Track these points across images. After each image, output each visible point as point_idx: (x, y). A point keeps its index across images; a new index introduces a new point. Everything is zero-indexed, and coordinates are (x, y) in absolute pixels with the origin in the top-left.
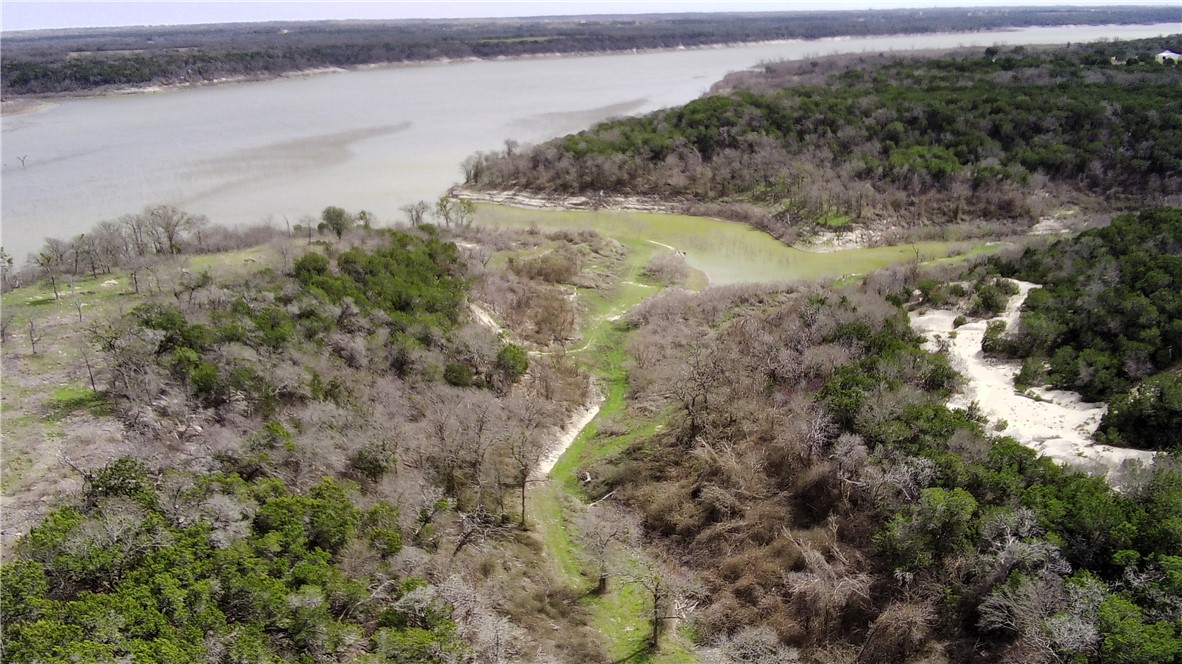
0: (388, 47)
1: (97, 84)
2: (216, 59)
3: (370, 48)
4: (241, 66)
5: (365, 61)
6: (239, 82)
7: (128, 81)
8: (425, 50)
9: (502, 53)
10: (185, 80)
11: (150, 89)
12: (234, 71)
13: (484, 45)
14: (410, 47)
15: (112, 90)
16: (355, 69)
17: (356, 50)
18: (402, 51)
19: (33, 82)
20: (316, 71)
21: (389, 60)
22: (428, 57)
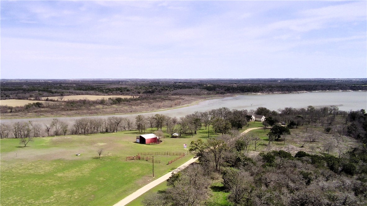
0: (322, 86)
1: (246, 92)
2: (274, 87)
3: (317, 86)
4: (281, 89)
5: (315, 90)
6: (280, 93)
7: (253, 92)
8: (334, 87)
9: (360, 89)
10: (267, 92)
11: (258, 94)
12: (279, 91)
13: (354, 87)
14: (329, 86)
15: (249, 93)
16: (312, 92)
17: (312, 86)
18: (327, 87)
19: (231, 90)
20: (301, 92)
21: (322, 90)
22: (335, 90)
